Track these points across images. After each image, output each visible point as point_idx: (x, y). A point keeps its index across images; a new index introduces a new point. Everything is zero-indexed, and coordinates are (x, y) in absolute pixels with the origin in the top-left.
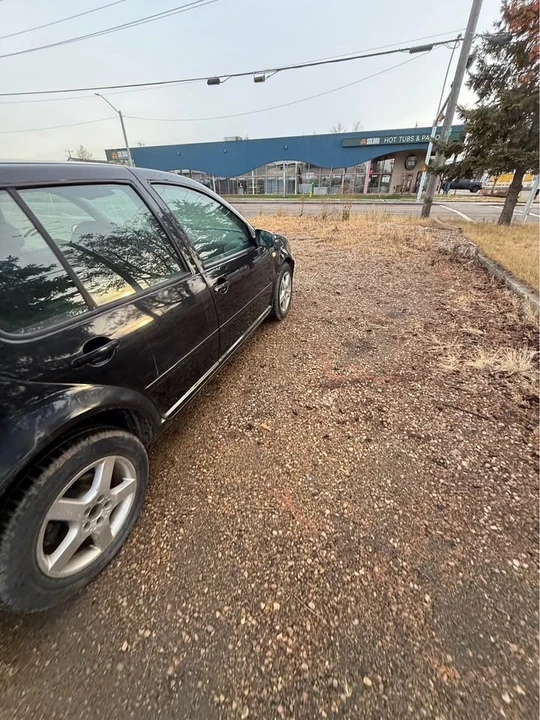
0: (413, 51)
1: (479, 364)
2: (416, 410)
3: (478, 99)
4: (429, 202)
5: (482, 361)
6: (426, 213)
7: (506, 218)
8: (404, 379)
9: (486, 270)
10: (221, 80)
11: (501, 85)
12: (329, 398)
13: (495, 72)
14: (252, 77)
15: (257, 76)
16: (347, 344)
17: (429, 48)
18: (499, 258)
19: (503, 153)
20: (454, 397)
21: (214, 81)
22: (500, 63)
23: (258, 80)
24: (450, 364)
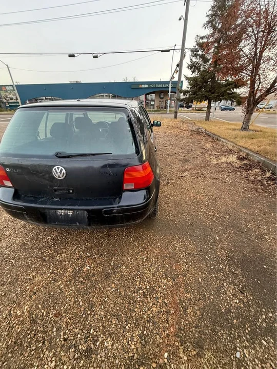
0: (162, 51)
1: (223, 161)
2: (212, 173)
3: (192, 73)
4: (176, 112)
5: (223, 159)
6: (176, 117)
7: (208, 118)
8: (204, 167)
9: (210, 136)
10: (76, 55)
11: (199, 69)
12: (186, 174)
13: (197, 64)
14: (92, 55)
15: (94, 55)
16: (180, 161)
17: (169, 51)
18: (213, 132)
19: (204, 94)
20: (220, 169)
21: (72, 56)
22: (198, 61)
23: (94, 57)
24: (215, 162)
